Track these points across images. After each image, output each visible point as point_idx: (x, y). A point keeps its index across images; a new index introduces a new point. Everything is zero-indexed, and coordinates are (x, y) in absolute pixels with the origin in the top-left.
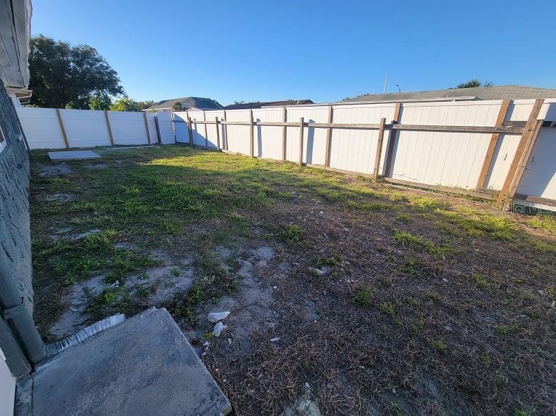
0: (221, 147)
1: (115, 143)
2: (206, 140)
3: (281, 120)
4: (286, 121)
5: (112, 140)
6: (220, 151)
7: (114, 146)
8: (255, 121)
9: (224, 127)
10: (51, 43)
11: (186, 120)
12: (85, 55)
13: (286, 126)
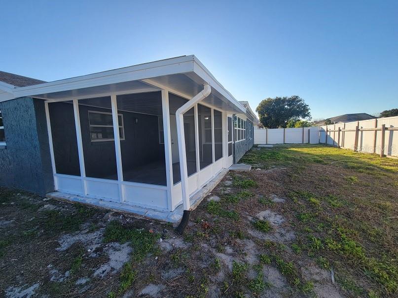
0: (340, 145)
1: (286, 142)
2: (334, 141)
3: (373, 127)
4: (376, 127)
5: (284, 141)
6: (339, 147)
7: (284, 144)
8: (360, 128)
9: (344, 132)
10: (280, 99)
11: (326, 130)
12: (294, 101)
13: (376, 131)
